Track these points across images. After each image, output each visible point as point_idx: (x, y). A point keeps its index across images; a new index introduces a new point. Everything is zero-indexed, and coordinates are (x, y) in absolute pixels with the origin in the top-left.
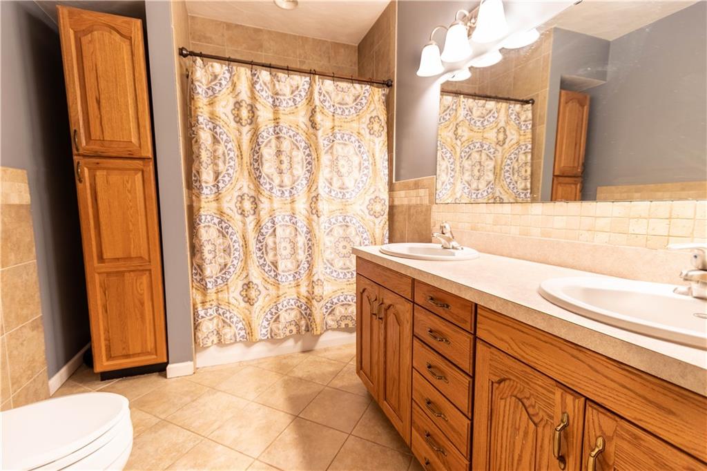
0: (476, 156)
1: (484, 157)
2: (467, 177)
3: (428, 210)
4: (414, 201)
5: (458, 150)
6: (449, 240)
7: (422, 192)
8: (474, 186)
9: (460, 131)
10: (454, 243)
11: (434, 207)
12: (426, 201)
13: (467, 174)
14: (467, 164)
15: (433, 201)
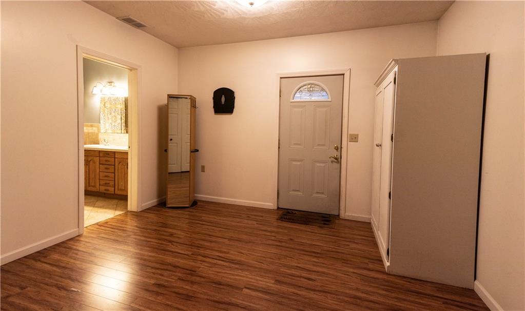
0: (113, 114)
1: (116, 114)
2: (110, 121)
3: (97, 134)
4: (90, 131)
5: (106, 112)
6: (107, 143)
7: (94, 128)
8: (113, 124)
9: (106, 105)
10: (108, 144)
11: (100, 134)
12: (96, 132)
13: (110, 120)
14: (110, 116)
15: (99, 130)
